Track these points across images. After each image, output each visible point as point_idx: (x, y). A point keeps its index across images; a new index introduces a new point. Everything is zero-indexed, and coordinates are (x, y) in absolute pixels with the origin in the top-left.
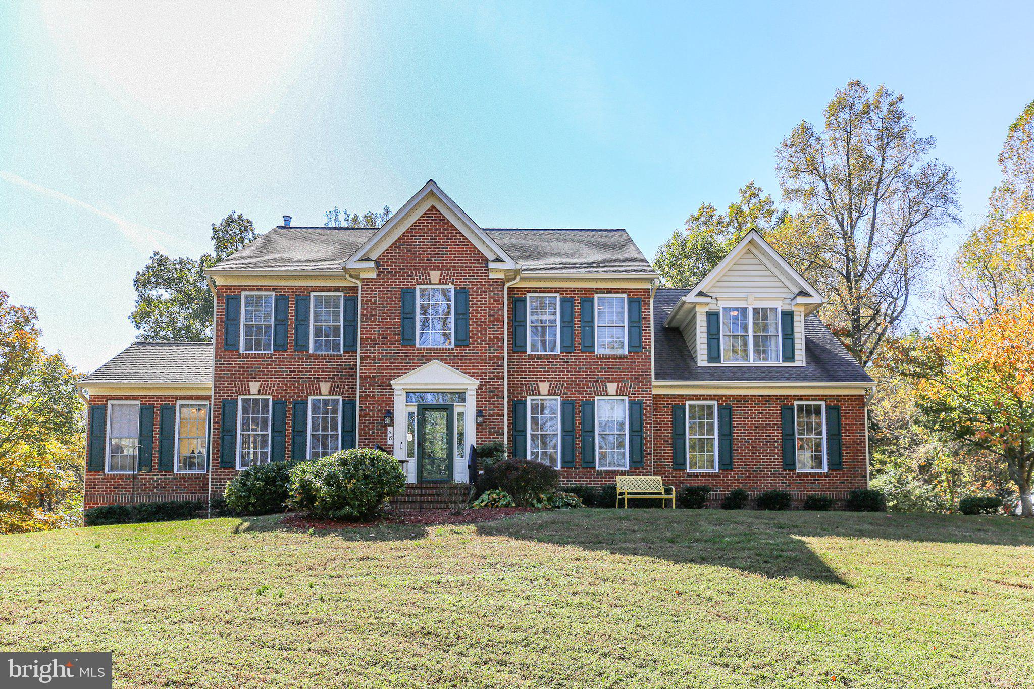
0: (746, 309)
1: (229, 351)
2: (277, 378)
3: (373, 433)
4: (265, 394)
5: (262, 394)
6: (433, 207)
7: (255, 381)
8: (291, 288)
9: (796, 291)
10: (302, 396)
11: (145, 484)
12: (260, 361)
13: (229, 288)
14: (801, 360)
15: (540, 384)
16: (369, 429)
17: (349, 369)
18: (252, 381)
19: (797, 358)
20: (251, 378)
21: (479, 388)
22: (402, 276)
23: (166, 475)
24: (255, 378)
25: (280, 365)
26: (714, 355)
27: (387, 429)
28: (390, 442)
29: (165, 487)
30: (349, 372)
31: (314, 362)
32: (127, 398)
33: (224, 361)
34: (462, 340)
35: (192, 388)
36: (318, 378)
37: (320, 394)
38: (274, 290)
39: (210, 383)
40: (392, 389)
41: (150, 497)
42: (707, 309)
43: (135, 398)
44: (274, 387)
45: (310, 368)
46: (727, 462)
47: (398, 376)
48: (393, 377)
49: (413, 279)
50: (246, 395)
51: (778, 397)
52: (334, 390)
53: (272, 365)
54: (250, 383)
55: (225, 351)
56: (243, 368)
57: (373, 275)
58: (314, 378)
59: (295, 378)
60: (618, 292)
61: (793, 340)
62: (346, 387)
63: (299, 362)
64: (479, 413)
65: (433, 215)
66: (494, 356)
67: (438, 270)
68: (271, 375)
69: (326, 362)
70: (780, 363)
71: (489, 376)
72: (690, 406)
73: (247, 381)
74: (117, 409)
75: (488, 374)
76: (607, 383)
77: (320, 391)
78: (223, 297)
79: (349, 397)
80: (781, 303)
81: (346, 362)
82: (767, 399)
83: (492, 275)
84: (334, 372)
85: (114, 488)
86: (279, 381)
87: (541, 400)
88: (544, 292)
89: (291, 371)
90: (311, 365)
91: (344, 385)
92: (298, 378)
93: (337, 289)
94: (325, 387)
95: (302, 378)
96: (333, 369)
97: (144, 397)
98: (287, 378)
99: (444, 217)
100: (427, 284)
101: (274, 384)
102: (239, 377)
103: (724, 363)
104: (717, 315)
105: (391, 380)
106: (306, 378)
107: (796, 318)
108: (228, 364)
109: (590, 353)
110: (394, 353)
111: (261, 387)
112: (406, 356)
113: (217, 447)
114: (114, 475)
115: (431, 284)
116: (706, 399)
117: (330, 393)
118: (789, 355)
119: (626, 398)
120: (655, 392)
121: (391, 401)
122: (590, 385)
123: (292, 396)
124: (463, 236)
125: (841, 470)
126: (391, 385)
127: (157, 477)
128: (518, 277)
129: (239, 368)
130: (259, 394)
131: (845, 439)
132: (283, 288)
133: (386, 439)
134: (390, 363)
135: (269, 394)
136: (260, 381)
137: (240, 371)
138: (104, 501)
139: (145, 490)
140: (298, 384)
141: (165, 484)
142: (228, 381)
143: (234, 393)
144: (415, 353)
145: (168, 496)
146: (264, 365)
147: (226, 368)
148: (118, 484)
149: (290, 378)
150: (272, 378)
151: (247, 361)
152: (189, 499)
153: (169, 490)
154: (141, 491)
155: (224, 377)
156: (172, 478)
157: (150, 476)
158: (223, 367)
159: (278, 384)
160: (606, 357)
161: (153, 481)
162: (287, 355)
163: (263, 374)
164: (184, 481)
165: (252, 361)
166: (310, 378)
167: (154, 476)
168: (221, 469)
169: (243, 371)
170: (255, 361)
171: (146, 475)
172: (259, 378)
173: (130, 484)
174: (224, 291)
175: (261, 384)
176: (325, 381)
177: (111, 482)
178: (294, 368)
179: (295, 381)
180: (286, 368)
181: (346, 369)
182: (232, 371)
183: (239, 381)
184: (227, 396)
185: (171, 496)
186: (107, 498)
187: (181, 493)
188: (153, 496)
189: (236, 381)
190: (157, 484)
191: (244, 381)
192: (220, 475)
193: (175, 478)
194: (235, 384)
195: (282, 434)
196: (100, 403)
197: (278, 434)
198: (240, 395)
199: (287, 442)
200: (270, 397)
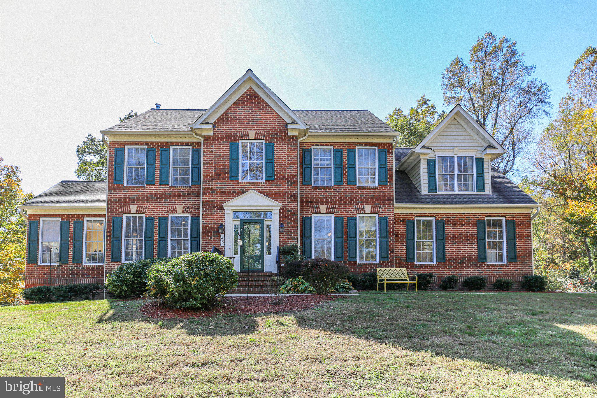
0: (453, 157)
1: (117, 184)
2: (148, 202)
3: (211, 238)
4: (141, 213)
5: (139, 213)
6: (251, 88)
7: (134, 204)
8: (157, 143)
9: (486, 145)
10: (165, 214)
11: (64, 272)
12: (137, 191)
13: (117, 143)
14: (488, 190)
15: (321, 206)
16: (208, 236)
17: (195, 196)
18: (132, 204)
19: (486, 189)
20: (131, 202)
21: (281, 209)
22: (230, 134)
23: (77, 266)
24: (134, 202)
25: (150, 194)
26: (432, 187)
27: (220, 236)
28: (222, 245)
29: (77, 274)
30: (196, 198)
31: (173, 192)
32: (52, 216)
33: (114, 191)
34: (270, 177)
35: (95, 210)
36: (175, 202)
37: (177, 213)
38: (146, 144)
39: (105, 206)
40: (223, 209)
41: (67, 280)
42: (428, 157)
43: (58, 216)
44: (146, 208)
45: (170, 196)
46: (442, 257)
47: (228, 201)
48: (224, 201)
49: (238, 136)
50: (128, 213)
51: (475, 215)
52: (185, 211)
53: (145, 194)
54: (131, 206)
55: (114, 184)
56: (126, 196)
57: (211, 133)
58: (172, 203)
59: (160, 202)
60: (371, 145)
61: (483, 177)
62: (194, 208)
63: (162, 192)
64: (281, 225)
65: (250, 93)
66: (291, 187)
67: (254, 130)
68: (144, 200)
69: (180, 192)
70: (475, 192)
71: (288, 200)
72: (417, 220)
73: (129, 204)
74: (46, 223)
75: (287, 199)
76: (365, 206)
77: (176, 211)
78: (113, 149)
79: (196, 215)
80: (475, 153)
81: (193, 192)
82: (467, 216)
83: (289, 134)
84: (185, 198)
85: (44, 274)
86: (150, 204)
87: (321, 216)
88: (323, 145)
89: (157, 198)
90: (170, 194)
91: (192, 207)
92: (162, 202)
93: (187, 144)
94: (179, 208)
95: (165, 202)
96: (185, 196)
97: (64, 215)
98: (155, 202)
99: (258, 95)
100: (247, 139)
101: (147, 206)
102: (124, 202)
103: (439, 192)
104: (434, 161)
105: (223, 203)
106: (167, 202)
107: (485, 163)
108: (116, 193)
109: (353, 185)
110: (225, 185)
111: (138, 208)
112: (233, 188)
113: (109, 248)
114: (44, 266)
115: (249, 139)
116: (428, 216)
117: (183, 213)
118: (481, 187)
119: (377, 215)
120: (396, 211)
121: (223, 217)
122: (353, 206)
123: (157, 215)
124: (271, 107)
125: (516, 262)
126: (223, 207)
128: (307, 135)
129: (124, 196)
130: (136, 213)
131: (519, 242)
132: (152, 143)
133: (220, 242)
134: (222, 192)
135: (143, 213)
136: (137, 204)
137: (124, 198)
138: (37, 283)
139: (64, 276)
140: (162, 207)
141: (77, 272)
142: (116, 204)
143: (120, 212)
144: (238, 185)
145: (79, 280)
146: (139, 194)
147: (115, 196)
148: (46, 272)
149: (157, 202)
150: (145, 202)
151: (129, 191)
152: (92, 282)
153: (80, 276)
154: (62, 276)
155: (114, 202)
156: (82, 268)
157: (67, 266)
158: (113, 196)
159: (149, 206)
160: (364, 188)
161: (69, 270)
162: (155, 187)
163: (139, 200)
164: (89, 270)
165: (132, 191)
166: (170, 202)
167: (70, 266)
168: (112, 262)
169: (126, 198)
170: (134, 191)
171: (65, 266)
172: (137, 202)
173: (54, 272)
174: (114, 146)
175: (138, 206)
176: (179, 205)
177: (42, 270)
178: (159, 196)
179: (160, 205)
180: (154, 196)
181: (193, 196)
182: (119, 198)
183: (124, 204)
184: (116, 214)
185: (81, 280)
186: (39, 281)
187: (87, 278)
188: (69, 280)
189: (122, 204)
190: (72, 272)
191: (127, 204)
192: (112, 267)
193: (84, 268)
194: (121, 206)
195: (151, 239)
196: (35, 219)
197: (149, 239)
198: (124, 213)
199: (155, 244)
200: (144, 215)
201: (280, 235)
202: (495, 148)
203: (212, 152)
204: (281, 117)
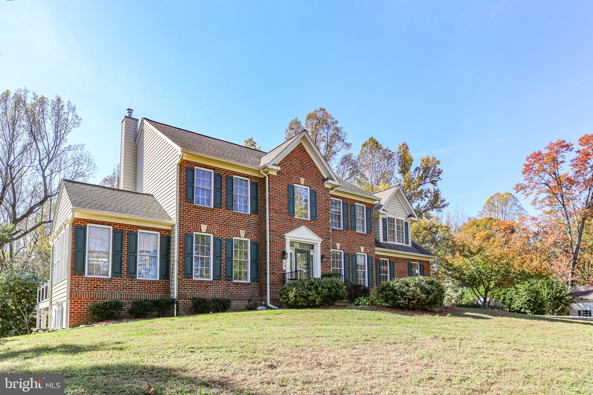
0: (394, 219)
1: (188, 202)
2: (216, 224)
3: (277, 262)
4: (210, 233)
5: (208, 233)
6: (301, 143)
7: (204, 224)
8: (223, 170)
9: (409, 214)
10: (230, 237)
11: (118, 286)
12: (207, 212)
13: (188, 162)
14: (410, 245)
15: (337, 244)
16: (275, 260)
17: (254, 224)
18: (202, 224)
19: (409, 243)
20: (202, 221)
21: (322, 243)
22: (288, 177)
23: (132, 280)
24: (204, 222)
25: (218, 216)
26: (385, 239)
27: (282, 261)
28: (284, 268)
29: (132, 288)
30: (255, 226)
32: (103, 223)
33: (185, 208)
34: (314, 217)
35: (152, 222)
36: (239, 227)
37: (240, 236)
38: (214, 169)
39: (174, 222)
40: (284, 239)
41: (121, 295)
42: (384, 216)
43: (109, 224)
44: (215, 229)
45: (235, 221)
47: (288, 232)
48: (285, 232)
49: (292, 180)
50: (199, 232)
51: (407, 259)
52: (247, 235)
53: (213, 215)
54: (202, 225)
55: (186, 202)
56: (197, 215)
57: (275, 174)
58: (236, 227)
59: (226, 225)
60: (363, 204)
61: (408, 234)
62: (253, 234)
63: (228, 216)
64: (322, 257)
65: (300, 148)
66: (327, 228)
67: (304, 178)
68: (213, 221)
69: (243, 218)
70: (404, 244)
72: (381, 260)
73: (200, 223)
74: (94, 230)
75: (325, 236)
76: (361, 247)
77: (240, 235)
78: (184, 168)
79: (255, 240)
80: (404, 218)
81: (252, 220)
82: (404, 259)
83: (326, 186)
84: (247, 224)
85: (94, 287)
86: (218, 226)
87: (336, 252)
88: (337, 198)
89: (224, 221)
90: (235, 219)
92: (228, 225)
93: (247, 176)
94: (242, 233)
95: (230, 226)
96: (246, 222)
97: (117, 224)
98: (222, 225)
99: (305, 150)
101: (215, 227)
102: (195, 220)
103: (389, 242)
104: (386, 219)
106: (232, 226)
107: (409, 226)
108: (188, 211)
109: (354, 231)
110: (285, 219)
111: (207, 228)
112: (290, 222)
114: (94, 278)
115: (300, 184)
116: (385, 257)
117: (245, 237)
118: (407, 243)
119: (366, 254)
120: (377, 253)
121: (284, 246)
122: (355, 246)
123: (224, 236)
124: (313, 162)
126: (284, 237)
127: (126, 281)
128: (335, 189)
129: (195, 214)
130: (206, 233)
132: (219, 169)
133: (282, 266)
134: (284, 224)
135: (212, 233)
136: (207, 224)
137: (195, 216)
139: (118, 290)
140: (228, 229)
141: (131, 286)
142: (188, 221)
143: (192, 230)
144: (294, 221)
145: (134, 295)
146: (209, 214)
147: (187, 213)
148: (96, 285)
149: (224, 225)
150: (213, 223)
151: (199, 211)
152: (149, 297)
153: (135, 291)
154: (114, 290)
155: (186, 219)
156: (137, 282)
157: (121, 280)
158: (185, 213)
159: (217, 228)
160: (360, 234)
161: (123, 284)
162: (222, 211)
163: (209, 220)
164: (145, 285)
165: (202, 211)
166: (235, 226)
167: (123, 280)
168: (184, 278)
169: (197, 217)
170: (204, 212)
171: (118, 279)
172: (206, 222)
173: (106, 285)
174: (185, 164)
175: (208, 226)
176: (242, 229)
177: (92, 283)
178: (226, 219)
179: (226, 227)
180: (222, 219)
181: (252, 224)
182: (191, 216)
183: (195, 222)
184: (188, 231)
185: (136, 295)
186: (100, 295)
187: (143, 293)
188: (123, 294)
189: (193, 222)
190: (126, 286)
191: (198, 223)
192: (184, 282)
193: (139, 283)
194: (192, 224)
195: (220, 259)
196: (82, 224)
197: (218, 258)
198: (195, 231)
199: (223, 264)
200: (212, 235)
201: (321, 264)
202: (415, 217)
203: (276, 190)
204: (320, 172)
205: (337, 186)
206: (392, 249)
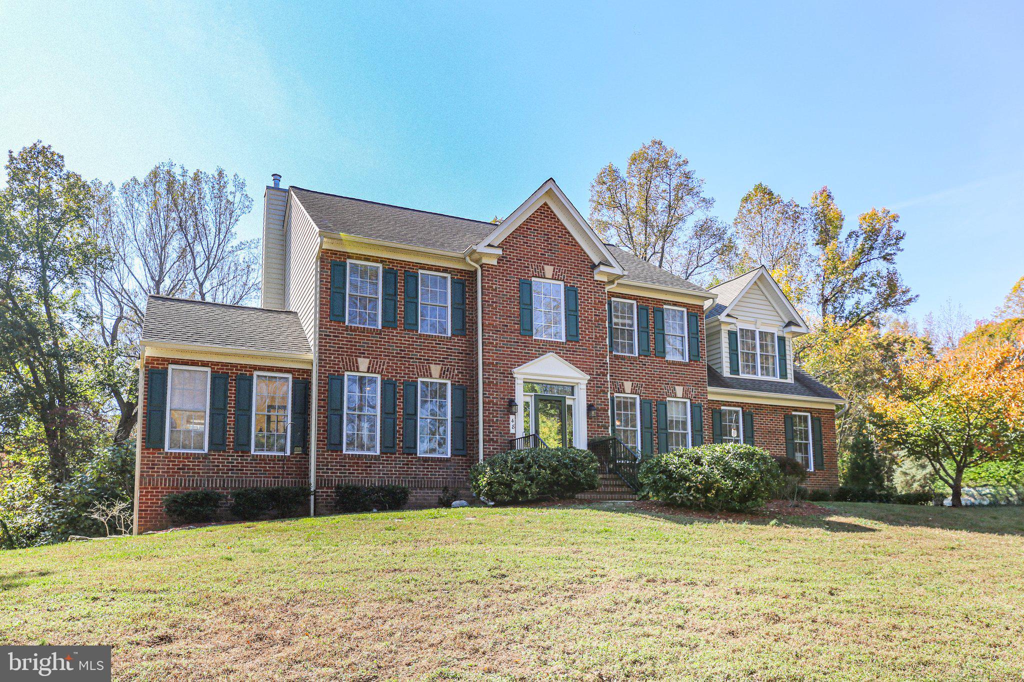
0: (753, 332)
1: (335, 322)
2: (386, 356)
3: (497, 420)
4: (375, 373)
5: (372, 372)
6: (545, 204)
7: (364, 357)
8: (400, 262)
9: (787, 321)
10: (412, 378)
11: (219, 466)
12: (369, 336)
13: (334, 253)
14: (790, 380)
15: (625, 383)
16: (493, 417)
17: (458, 353)
18: (360, 357)
19: (789, 376)
20: (359, 353)
21: (588, 383)
22: (520, 266)
23: (243, 456)
24: (364, 353)
25: (389, 342)
26: (734, 370)
27: (509, 418)
28: (512, 431)
29: (243, 470)
30: (459, 356)
31: (424, 343)
32: (194, 363)
33: (330, 332)
34: (573, 335)
35: (275, 358)
36: (429, 360)
37: (431, 376)
38: (382, 262)
39: (312, 356)
40: (513, 377)
41: (224, 480)
42: (729, 328)
43: (204, 364)
44: (383, 365)
45: (420, 349)
47: (519, 365)
48: (514, 366)
49: (529, 271)
50: (354, 371)
51: (782, 407)
52: (444, 374)
53: (381, 341)
54: (359, 359)
55: (331, 321)
56: (351, 342)
57: (494, 262)
58: (424, 359)
59: (405, 358)
60: (680, 306)
61: (785, 360)
62: (456, 371)
63: (409, 341)
64: (590, 408)
65: (545, 212)
66: (600, 354)
67: (551, 265)
68: (380, 352)
69: (436, 344)
70: (777, 379)
71: (597, 372)
72: (724, 410)
73: (356, 356)
74: (180, 375)
75: (595, 370)
76: (676, 387)
77: (430, 373)
78: (328, 263)
79: (459, 382)
80: (777, 329)
81: (455, 346)
82: (775, 408)
83: (597, 277)
84: (444, 355)
85: (178, 469)
86: (389, 359)
87: (624, 397)
88: (625, 298)
89: (401, 350)
90: (421, 346)
91: (454, 369)
92: (409, 358)
93: (445, 270)
94: (435, 369)
95: (413, 358)
96: (443, 351)
97: (217, 364)
98: (397, 357)
99: (555, 215)
100: (542, 278)
101: (384, 362)
102: (347, 352)
103: (743, 376)
104: (736, 333)
105: (512, 368)
106: (417, 359)
107: (787, 343)
108: (334, 336)
109: (662, 357)
110: (514, 342)
111: (370, 364)
112: (525, 346)
113: (324, 427)
114: (179, 453)
115: (545, 278)
116: (734, 406)
117: (440, 377)
118: (784, 375)
119: (689, 401)
120: (710, 397)
121: (512, 390)
122: (663, 386)
123: (401, 377)
124: (571, 236)
125: (823, 470)
126: (511, 374)
127: (232, 458)
128: (616, 282)
129: (346, 341)
130: (368, 372)
131: (825, 445)
132: (392, 261)
133: (509, 427)
134: (511, 351)
135: (378, 373)
136: (369, 358)
137: (347, 345)
138: (165, 485)
139: (218, 473)
140: (409, 365)
141: (242, 467)
142: (335, 354)
143: (341, 368)
144: (532, 344)
145: (246, 481)
146: (373, 340)
147: (332, 340)
148: (183, 465)
149: (401, 357)
150: (381, 355)
151: (355, 335)
152: (271, 485)
153: (247, 474)
154: (213, 473)
155: (330, 350)
156: (251, 460)
157: (225, 456)
158: (329, 339)
159: (388, 363)
160: (674, 363)
161: (227, 463)
162: (397, 333)
163: (372, 351)
164: (265, 464)
165: (360, 336)
166: (421, 359)
167: (228, 456)
168: (328, 451)
169: (351, 345)
170: (364, 336)
171: (219, 455)
172: (368, 354)
173: (199, 466)
174: (329, 256)
175: (370, 361)
176: (435, 364)
177: (175, 461)
178: (404, 347)
179: (405, 361)
180: (396, 347)
181: (455, 353)
182: (339, 344)
183: (347, 355)
184: (334, 371)
185: (250, 481)
186: (189, 481)
187: (261, 477)
188: (228, 480)
189: (344, 355)
190: (232, 466)
191: (352, 356)
192: (327, 459)
193: (255, 460)
194: (342, 358)
195: (393, 416)
196: (160, 366)
197: (389, 416)
198: (348, 371)
199: (398, 425)
200: (379, 376)
201: (588, 421)
202: (799, 326)
203: (495, 290)
204: (585, 253)
205: (620, 277)
206: (746, 388)
